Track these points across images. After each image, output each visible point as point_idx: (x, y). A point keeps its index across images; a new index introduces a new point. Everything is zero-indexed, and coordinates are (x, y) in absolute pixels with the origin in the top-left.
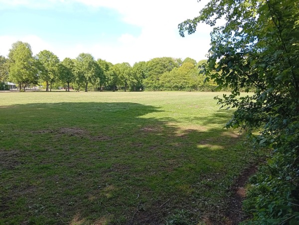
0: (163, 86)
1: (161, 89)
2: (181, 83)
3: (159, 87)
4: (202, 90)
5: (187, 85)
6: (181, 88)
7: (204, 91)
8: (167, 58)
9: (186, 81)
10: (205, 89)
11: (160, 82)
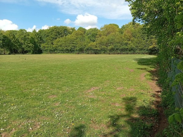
0: (57, 50)
1: (56, 51)
2: (70, 47)
3: (54, 50)
4: (87, 53)
5: (75, 49)
6: (71, 51)
7: (88, 53)
8: (63, 27)
9: (74, 45)
10: (90, 52)
11: (54, 46)
